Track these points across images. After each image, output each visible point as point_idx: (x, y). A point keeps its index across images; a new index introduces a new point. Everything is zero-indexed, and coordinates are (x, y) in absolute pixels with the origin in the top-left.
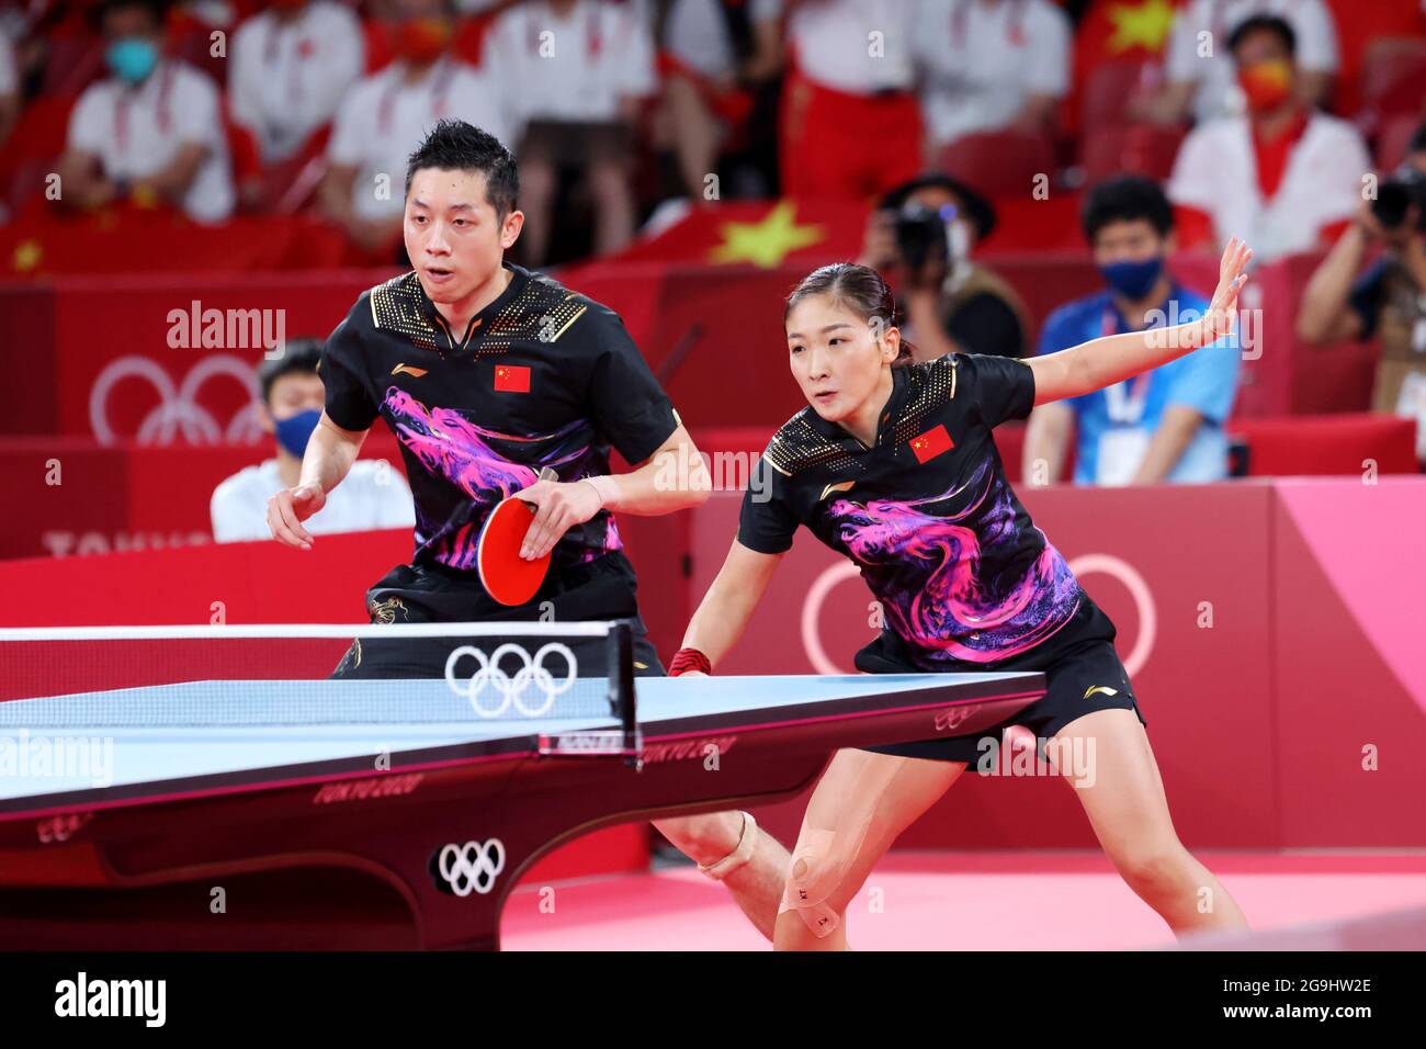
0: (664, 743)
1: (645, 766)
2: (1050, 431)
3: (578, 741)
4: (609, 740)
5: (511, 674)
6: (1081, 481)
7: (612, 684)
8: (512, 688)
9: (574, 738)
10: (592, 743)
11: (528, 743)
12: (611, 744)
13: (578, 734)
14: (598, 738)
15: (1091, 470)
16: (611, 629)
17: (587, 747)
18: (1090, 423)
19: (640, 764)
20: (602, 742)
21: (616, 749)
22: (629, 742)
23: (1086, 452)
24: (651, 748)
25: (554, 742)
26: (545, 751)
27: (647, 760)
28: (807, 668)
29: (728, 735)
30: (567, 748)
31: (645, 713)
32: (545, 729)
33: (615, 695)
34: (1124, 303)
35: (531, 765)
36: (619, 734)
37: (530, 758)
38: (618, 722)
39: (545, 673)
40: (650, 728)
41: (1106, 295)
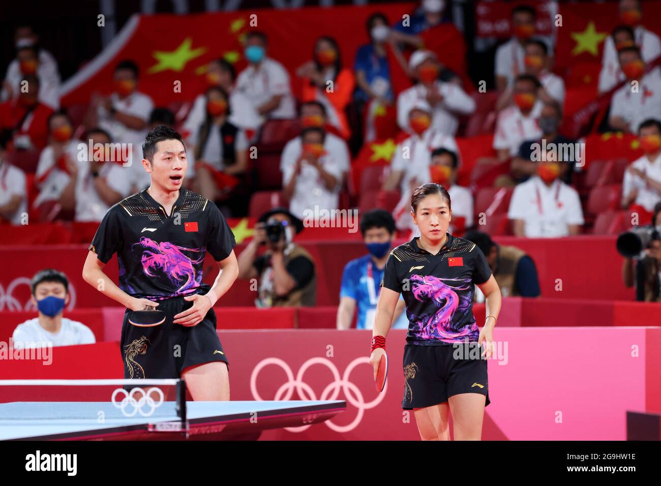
0: (197, 427)
1: (190, 436)
2: (347, 309)
3: (164, 426)
4: (176, 426)
5: (137, 400)
6: (359, 328)
7: (177, 403)
8: (138, 405)
9: (161, 425)
10: (169, 427)
11: (144, 427)
12: (177, 427)
13: (164, 424)
14: (171, 425)
15: (363, 325)
16: (177, 383)
17: (167, 428)
18: (362, 306)
19: (187, 435)
20: (173, 427)
21: (178, 429)
22: (184, 426)
23: (361, 317)
24: (192, 429)
25: (154, 426)
26: (151, 430)
27: (191, 433)
28: (250, 398)
29: (222, 424)
30: (159, 429)
31: (190, 415)
32: (151, 421)
33: (178, 408)
34: (375, 259)
35: (145, 435)
36: (180, 423)
37: (145, 433)
38: (179, 419)
39: (151, 399)
40: (193, 421)
41: (369, 256)
